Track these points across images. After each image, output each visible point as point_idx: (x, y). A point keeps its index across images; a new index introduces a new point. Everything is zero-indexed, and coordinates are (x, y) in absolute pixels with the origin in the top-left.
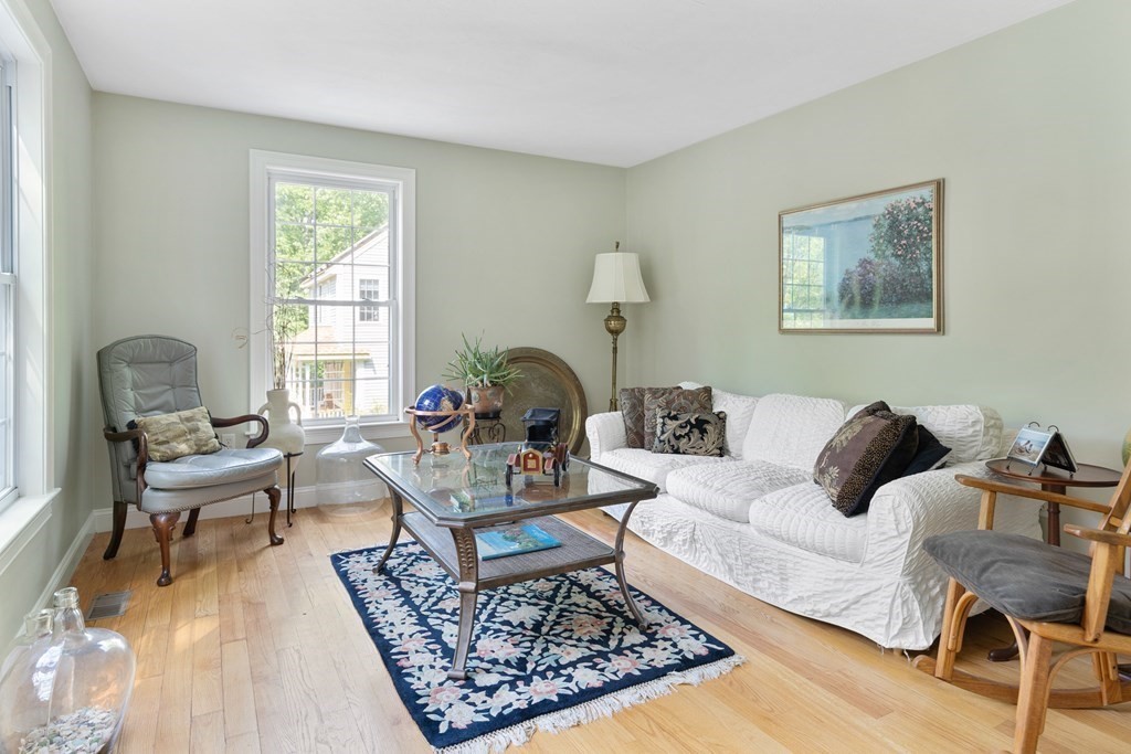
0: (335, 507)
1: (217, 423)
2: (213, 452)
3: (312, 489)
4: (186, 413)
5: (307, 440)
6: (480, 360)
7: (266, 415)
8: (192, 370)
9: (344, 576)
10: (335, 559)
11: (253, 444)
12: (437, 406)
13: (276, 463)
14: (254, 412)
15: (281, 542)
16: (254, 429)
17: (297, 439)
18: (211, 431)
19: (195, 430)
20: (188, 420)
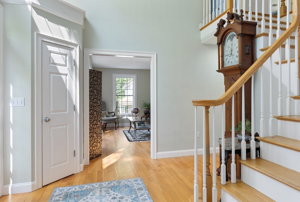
0: (125, 126)
1: (109, 113)
2: (108, 117)
3: (121, 124)
4: (105, 111)
5: (120, 116)
6: (146, 104)
7: (115, 112)
8: (105, 106)
9: (124, 132)
10: (123, 131)
11: (113, 116)
12: (135, 110)
13: (116, 118)
14: (113, 111)
15: (117, 129)
16: (113, 114)
17: (119, 116)
18: (108, 114)
19: (106, 114)
20: (105, 112)
